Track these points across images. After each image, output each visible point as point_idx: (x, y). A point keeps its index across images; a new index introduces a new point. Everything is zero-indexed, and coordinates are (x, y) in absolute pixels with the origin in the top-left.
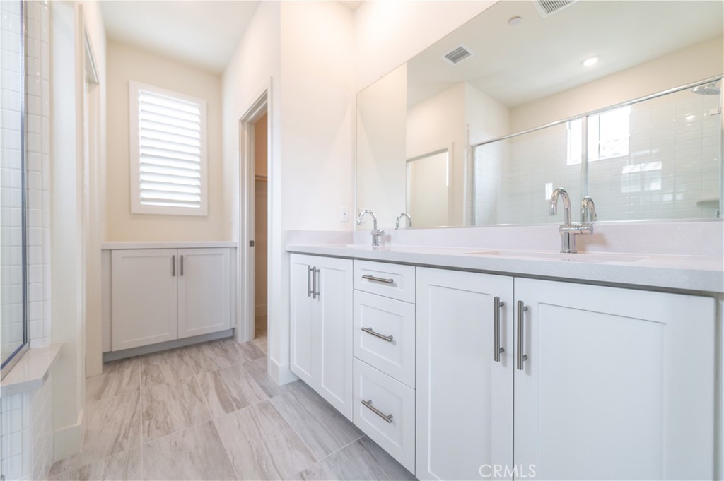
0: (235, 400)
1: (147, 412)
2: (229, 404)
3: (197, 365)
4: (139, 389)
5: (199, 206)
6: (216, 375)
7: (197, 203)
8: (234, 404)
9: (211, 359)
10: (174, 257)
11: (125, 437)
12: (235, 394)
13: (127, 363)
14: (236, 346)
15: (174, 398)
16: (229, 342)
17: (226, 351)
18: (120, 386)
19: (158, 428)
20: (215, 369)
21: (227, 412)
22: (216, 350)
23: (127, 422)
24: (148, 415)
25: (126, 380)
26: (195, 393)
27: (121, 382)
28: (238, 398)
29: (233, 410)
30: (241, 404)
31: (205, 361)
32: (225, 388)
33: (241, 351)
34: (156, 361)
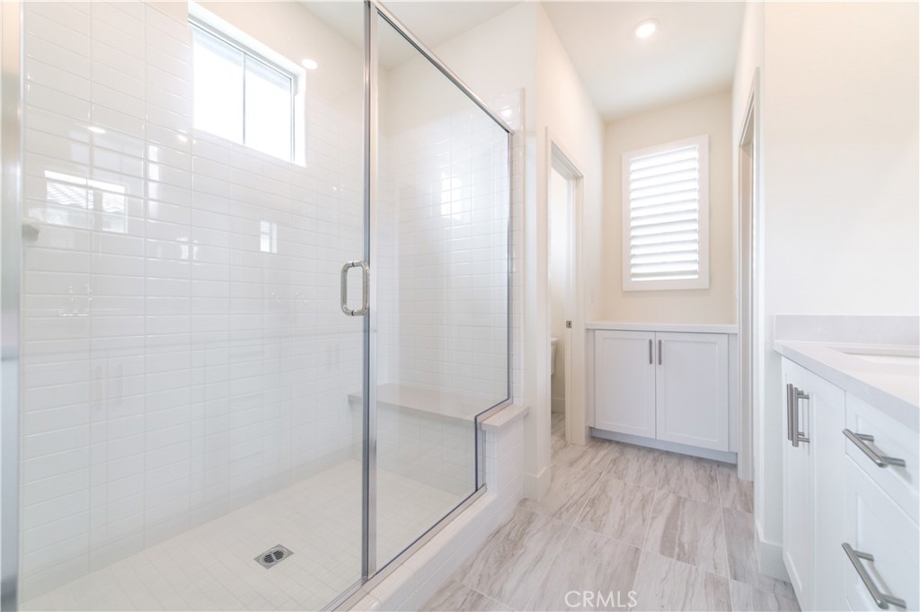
0: (681, 546)
1: (594, 500)
2: (669, 545)
3: (667, 480)
4: (601, 474)
5: (696, 277)
6: (679, 502)
7: (694, 272)
8: (677, 550)
9: (686, 480)
10: (651, 341)
11: (568, 510)
12: (686, 538)
13: (607, 444)
14: (733, 480)
15: (622, 501)
16: (725, 471)
17: (712, 479)
18: (589, 463)
19: (592, 521)
20: (683, 495)
21: (662, 553)
22: (701, 472)
23: (576, 497)
24: (593, 503)
25: (596, 460)
26: (643, 508)
27: (593, 459)
28: (686, 546)
29: (671, 556)
30: (686, 556)
31: (678, 478)
32: (679, 523)
33: (734, 490)
34: (631, 455)
